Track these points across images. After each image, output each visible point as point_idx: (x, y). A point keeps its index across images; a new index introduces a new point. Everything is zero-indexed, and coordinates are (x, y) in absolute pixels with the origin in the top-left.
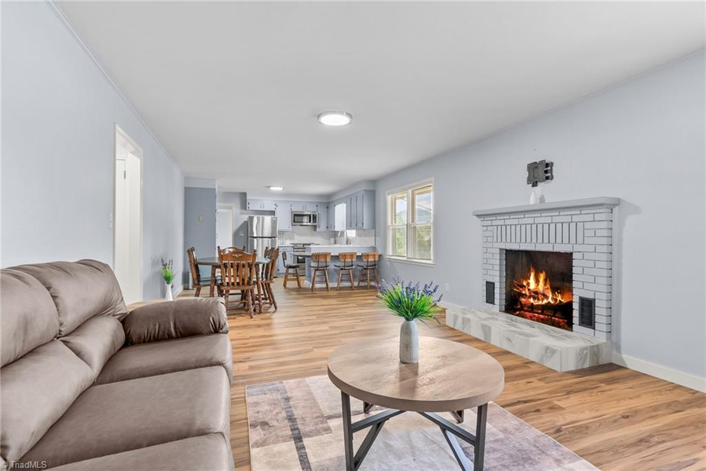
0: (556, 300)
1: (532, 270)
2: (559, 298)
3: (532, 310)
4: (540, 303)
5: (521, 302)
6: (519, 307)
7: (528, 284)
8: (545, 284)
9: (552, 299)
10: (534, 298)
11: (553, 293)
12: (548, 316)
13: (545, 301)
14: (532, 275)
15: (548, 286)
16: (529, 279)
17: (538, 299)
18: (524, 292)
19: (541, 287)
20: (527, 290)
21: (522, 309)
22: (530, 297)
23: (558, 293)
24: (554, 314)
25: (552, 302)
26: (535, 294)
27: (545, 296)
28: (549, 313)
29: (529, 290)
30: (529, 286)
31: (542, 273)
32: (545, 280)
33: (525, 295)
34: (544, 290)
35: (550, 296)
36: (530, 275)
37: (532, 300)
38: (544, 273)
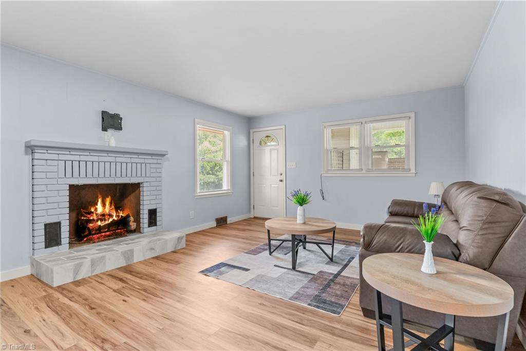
0: (118, 216)
1: (99, 196)
2: (121, 214)
3: (100, 231)
4: (107, 222)
5: (88, 228)
6: (87, 233)
7: (96, 209)
8: (111, 206)
9: (116, 216)
10: (101, 220)
11: (117, 211)
12: (112, 231)
13: (111, 220)
14: (100, 201)
15: (113, 207)
16: (97, 205)
17: (105, 220)
18: (92, 218)
19: (107, 210)
20: (95, 215)
21: (90, 234)
22: (97, 221)
23: (120, 210)
24: (117, 228)
25: (116, 219)
26: (103, 217)
27: (110, 216)
28: (114, 229)
29: (97, 214)
30: (97, 211)
31: (108, 197)
32: (111, 203)
33: (93, 220)
34: (109, 211)
35: (114, 214)
36: (98, 201)
37: (99, 223)
38: (110, 197)
